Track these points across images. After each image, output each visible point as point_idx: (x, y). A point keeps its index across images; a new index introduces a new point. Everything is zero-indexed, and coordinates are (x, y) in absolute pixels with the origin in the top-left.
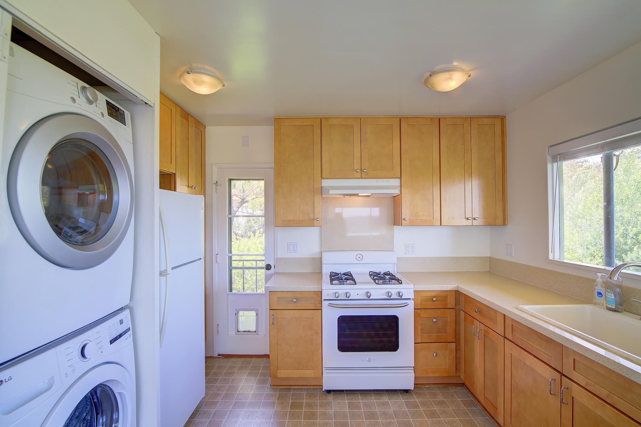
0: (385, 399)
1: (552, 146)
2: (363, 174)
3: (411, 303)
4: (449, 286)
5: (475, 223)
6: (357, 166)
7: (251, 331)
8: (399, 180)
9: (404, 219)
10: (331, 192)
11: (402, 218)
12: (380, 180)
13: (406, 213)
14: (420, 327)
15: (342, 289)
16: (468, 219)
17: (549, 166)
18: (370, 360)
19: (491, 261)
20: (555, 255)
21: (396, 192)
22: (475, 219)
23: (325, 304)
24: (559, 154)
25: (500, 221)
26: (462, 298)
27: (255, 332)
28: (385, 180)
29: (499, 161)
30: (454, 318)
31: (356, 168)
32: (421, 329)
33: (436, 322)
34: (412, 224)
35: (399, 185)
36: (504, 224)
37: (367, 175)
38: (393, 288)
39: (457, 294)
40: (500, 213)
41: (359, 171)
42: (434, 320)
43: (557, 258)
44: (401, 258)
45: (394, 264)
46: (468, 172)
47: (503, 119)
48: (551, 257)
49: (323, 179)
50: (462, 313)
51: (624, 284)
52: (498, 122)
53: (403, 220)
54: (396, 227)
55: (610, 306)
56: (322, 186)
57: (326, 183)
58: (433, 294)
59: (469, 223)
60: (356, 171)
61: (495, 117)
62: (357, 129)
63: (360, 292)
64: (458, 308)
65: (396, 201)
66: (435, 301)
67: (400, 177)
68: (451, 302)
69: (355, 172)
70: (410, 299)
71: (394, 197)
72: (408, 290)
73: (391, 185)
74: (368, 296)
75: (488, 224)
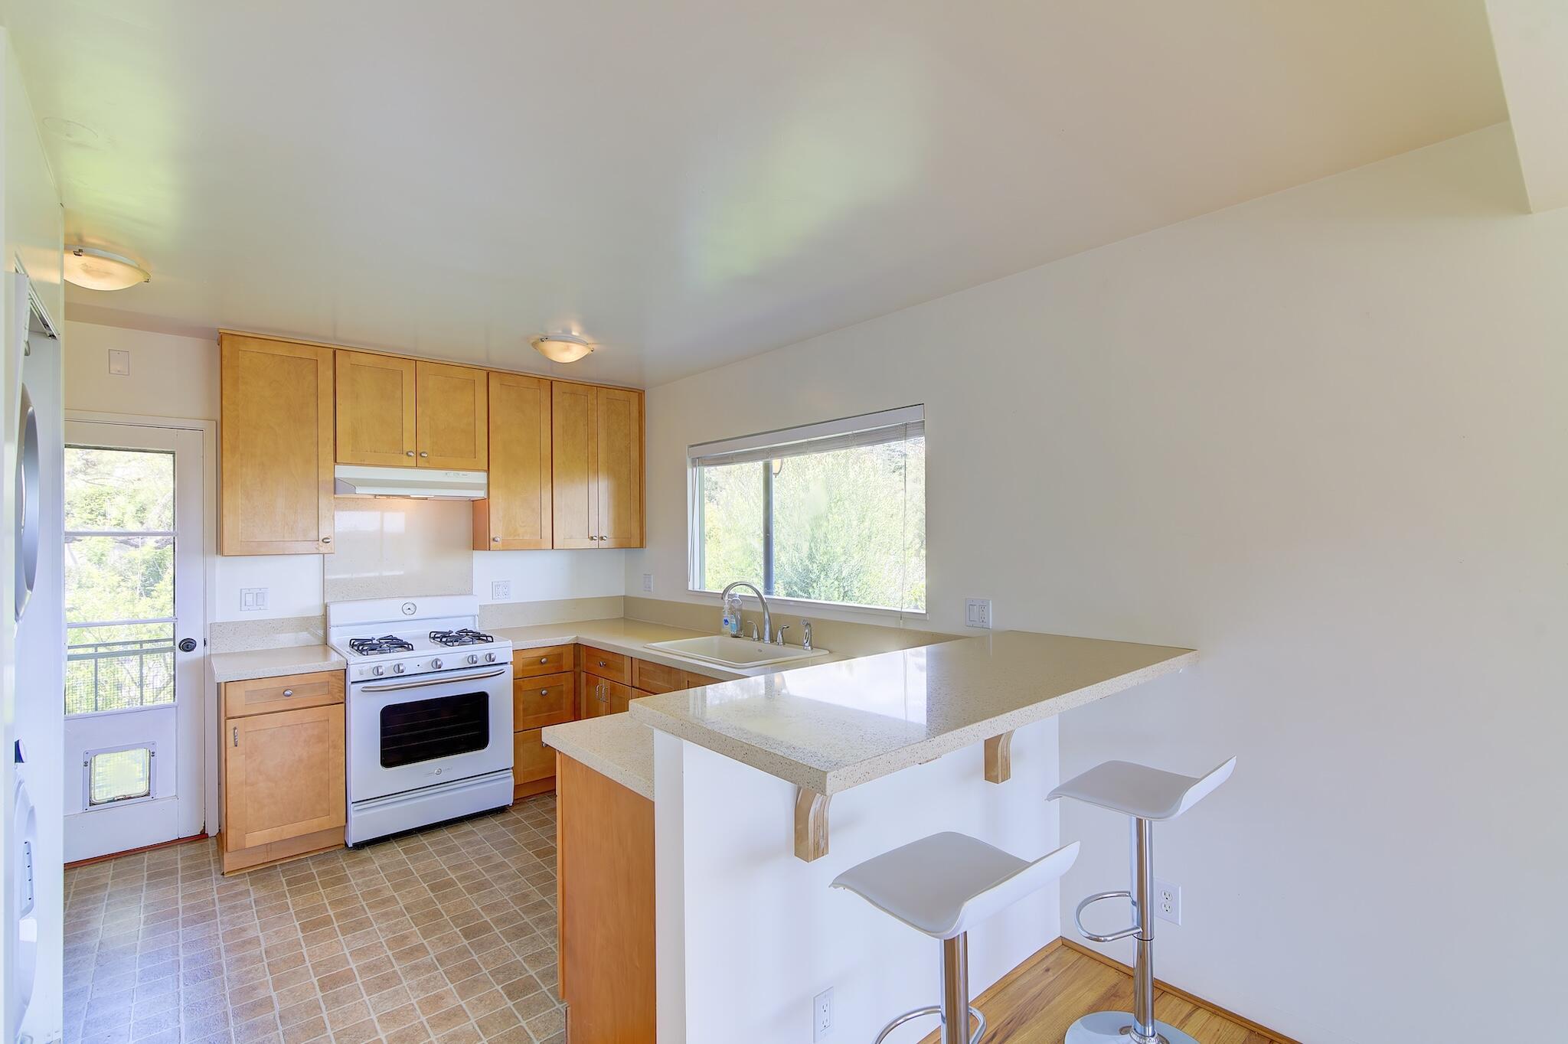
0: (468, 827)
1: (693, 446)
2: (420, 459)
3: (509, 670)
4: (567, 638)
5: (603, 544)
6: (409, 445)
7: (132, 796)
8: (486, 474)
9: (494, 540)
10: (359, 490)
11: (491, 537)
12: (452, 473)
13: (497, 529)
14: (521, 707)
15: (387, 661)
16: (592, 538)
17: (689, 471)
18: (440, 772)
19: (627, 601)
20: (694, 585)
21: (481, 494)
22: (602, 538)
23: (354, 690)
24: (698, 458)
25: (636, 542)
26: (583, 654)
27: (148, 794)
28: (461, 473)
29: (635, 454)
30: (571, 685)
31: (406, 449)
32: (524, 710)
33: (546, 694)
34: (507, 548)
35: (486, 482)
36: (642, 546)
37: (428, 462)
38: (479, 650)
39: (577, 646)
40: (636, 531)
41: (412, 454)
42: (544, 692)
43: (697, 588)
44: (485, 606)
45: (474, 616)
46: (591, 468)
47: (641, 394)
48: (690, 588)
49: (338, 464)
50: (583, 675)
51: (744, 608)
52: (634, 397)
53: (491, 540)
54: (476, 553)
55: (733, 633)
56: (335, 478)
57: (343, 472)
58: (542, 653)
59: (594, 544)
60: (407, 454)
61: (631, 390)
62: (408, 378)
63: (423, 661)
64: (577, 670)
65: (478, 510)
66: (545, 663)
67: (487, 469)
68: (568, 663)
69: (405, 456)
70: (506, 663)
71: (474, 502)
72: (503, 650)
73: (470, 483)
74: (437, 667)
75: (621, 547)
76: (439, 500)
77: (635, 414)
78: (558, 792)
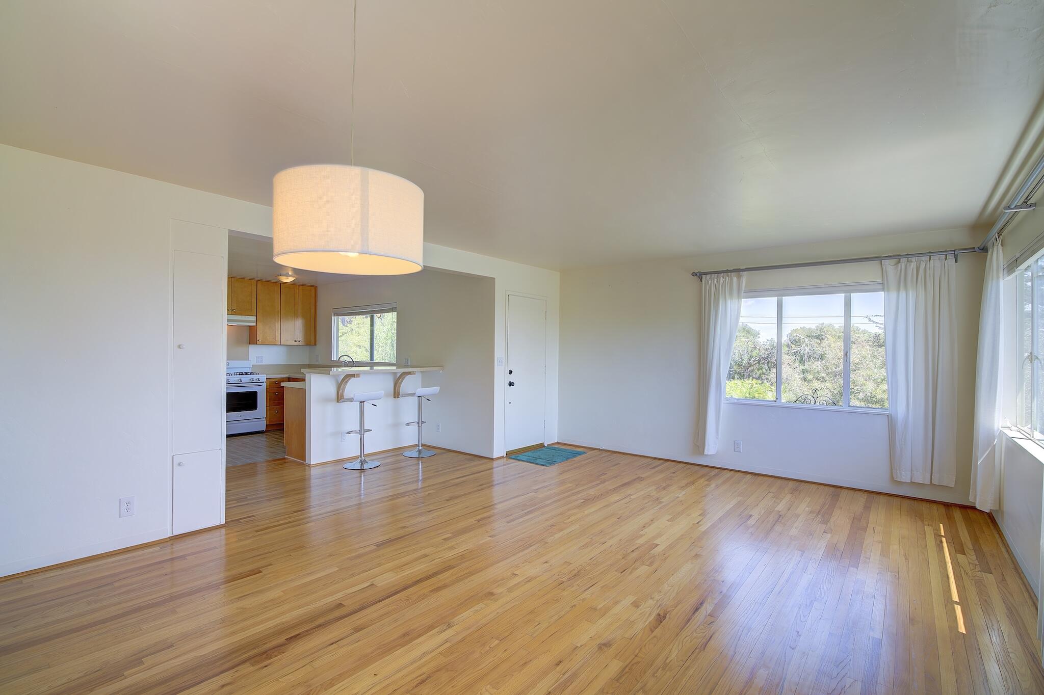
0: (251, 435)
1: (334, 308)
2: (232, 312)
3: (264, 385)
5: (300, 344)
8: (255, 317)
12: (243, 317)
13: (259, 337)
14: (269, 398)
16: (295, 341)
17: (333, 317)
18: (241, 416)
21: (255, 324)
22: (300, 342)
24: (336, 313)
25: (313, 342)
28: (246, 317)
29: (313, 311)
34: (263, 344)
35: (256, 320)
36: (315, 345)
37: (235, 313)
38: (254, 377)
39: (289, 378)
40: (313, 339)
41: (228, 310)
42: (277, 394)
44: (254, 365)
45: (251, 367)
46: (295, 315)
47: (316, 287)
48: (332, 359)
52: (313, 288)
53: (257, 341)
54: (250, 345)
58: (276, 380)
59: (296, 343)
61: (312, 286)
63: (236, 379)
65: (252, 330)
66: (277, 384)
67: (256, 315)
70: (263, 382)
71: (250, 327)
72: (263, 378)
73: (250, 320)
74: (241, 382)
75: (307, 345)
76: (238, 326)
77: (313, 295)
78: (285, 430)
